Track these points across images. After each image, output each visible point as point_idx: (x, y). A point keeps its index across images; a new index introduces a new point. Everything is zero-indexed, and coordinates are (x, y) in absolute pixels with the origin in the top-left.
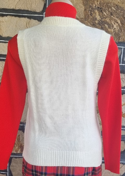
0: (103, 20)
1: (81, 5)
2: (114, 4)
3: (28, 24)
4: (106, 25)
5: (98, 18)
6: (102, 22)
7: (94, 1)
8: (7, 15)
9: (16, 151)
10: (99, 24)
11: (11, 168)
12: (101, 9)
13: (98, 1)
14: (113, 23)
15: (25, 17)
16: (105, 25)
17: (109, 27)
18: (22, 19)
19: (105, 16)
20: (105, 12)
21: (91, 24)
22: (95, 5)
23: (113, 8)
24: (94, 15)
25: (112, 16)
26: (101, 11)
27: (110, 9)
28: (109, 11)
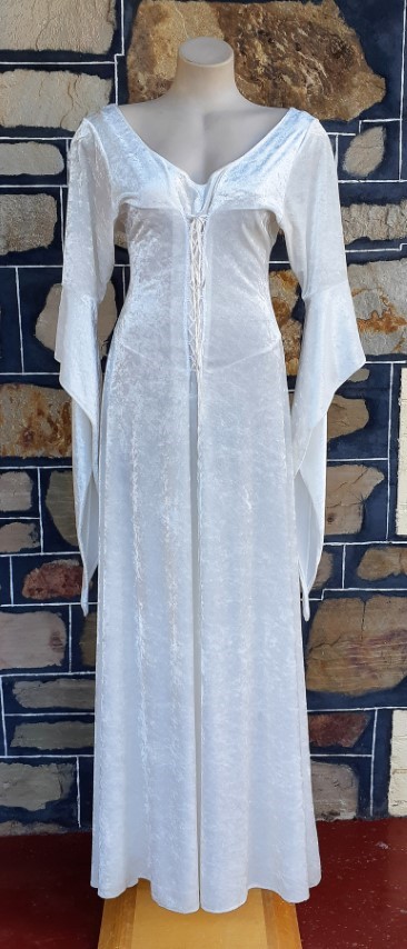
0: (277, 64)
1: (215, 28)
2: (302, 20)
3: (72, 88)
4: (286, 78)
5: (263, 59)
6: (275, 69)
7: (248, 17)
8: (12, 68)
9: (60, 451)
10: (265, 74)
11: (47, 501)
12: (267, 35)
13: (258, 16)
14: (304, 71)
15: (63, 68)
16: (284, 76)
17: (295, 83)
18: (57, 75)
19: (281, 52)
20: (281, 43)
21: (244, 77)
22: (253, 26)
23: (300, 31)
24: (250, 53)
25: (300, 53)
26: (270, 41)
27: (293, 35)
28: (290, 41)
